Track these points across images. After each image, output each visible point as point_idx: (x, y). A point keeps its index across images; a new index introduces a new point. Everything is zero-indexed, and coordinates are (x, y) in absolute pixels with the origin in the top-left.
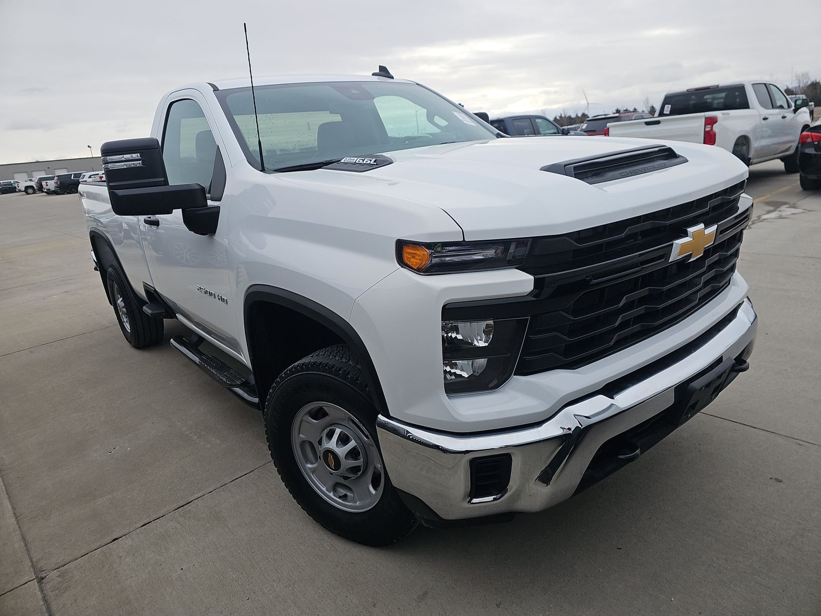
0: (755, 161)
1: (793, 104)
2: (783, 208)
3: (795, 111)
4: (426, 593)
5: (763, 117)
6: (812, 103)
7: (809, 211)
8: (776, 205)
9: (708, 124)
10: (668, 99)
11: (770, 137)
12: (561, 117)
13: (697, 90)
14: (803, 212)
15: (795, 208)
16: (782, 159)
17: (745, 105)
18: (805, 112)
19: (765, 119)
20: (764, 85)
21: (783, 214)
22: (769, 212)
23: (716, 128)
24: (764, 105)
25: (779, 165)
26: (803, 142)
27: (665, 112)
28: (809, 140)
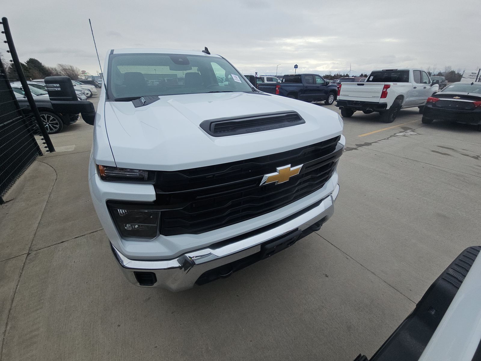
0: (404, 107)
1: (432, 82)
2: (408, 131)
3: (431, 85)
4: (149, 298)
5: (414, 87)
6: (447, 81)
7: (419, 134)
8: (405, 129)
9: (385, 88)
10: (373, 74)
11: (416, 96)
12: (337, 75)
13: (387, 70)
14: (416, 135)
15: (413, 132)
16: (419, 107)
17: (407, 80)
18: (437, 86)
19: (415, 88)
20: (419, 71)
21: (407, 134)
22: (401, 132)
23: (388, 90)
24: (416, 81)
25: (417, 109)
26: (428, 102)
27: (370, 80)
28: (431, 101)
